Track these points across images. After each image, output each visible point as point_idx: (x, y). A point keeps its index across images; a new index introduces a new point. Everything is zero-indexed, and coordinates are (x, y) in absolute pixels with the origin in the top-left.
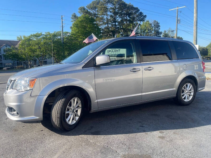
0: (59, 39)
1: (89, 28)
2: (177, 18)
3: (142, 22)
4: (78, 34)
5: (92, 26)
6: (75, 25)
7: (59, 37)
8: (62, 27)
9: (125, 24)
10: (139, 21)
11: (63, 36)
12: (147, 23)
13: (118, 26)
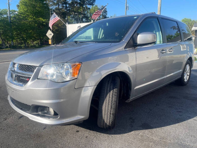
0: (5, 18)
1: (39, 8)
2: (126, 5)
3: (91, 6)
4: (27, 14)
5: (42, 5)
6: (23, 3)
7: (5, 16)
8: (9, 4)
9: (75, 6)
10: (89, 4)
11: (10, 15)
12: (96, 8)
13: (68, 8)
